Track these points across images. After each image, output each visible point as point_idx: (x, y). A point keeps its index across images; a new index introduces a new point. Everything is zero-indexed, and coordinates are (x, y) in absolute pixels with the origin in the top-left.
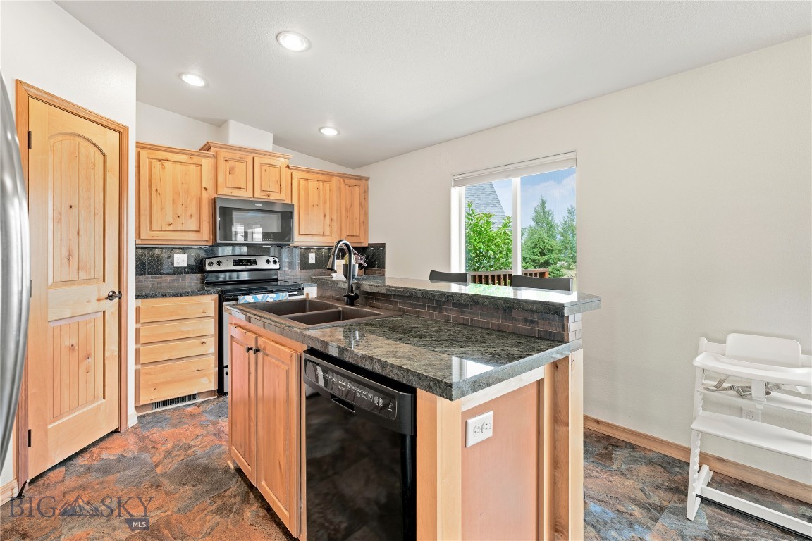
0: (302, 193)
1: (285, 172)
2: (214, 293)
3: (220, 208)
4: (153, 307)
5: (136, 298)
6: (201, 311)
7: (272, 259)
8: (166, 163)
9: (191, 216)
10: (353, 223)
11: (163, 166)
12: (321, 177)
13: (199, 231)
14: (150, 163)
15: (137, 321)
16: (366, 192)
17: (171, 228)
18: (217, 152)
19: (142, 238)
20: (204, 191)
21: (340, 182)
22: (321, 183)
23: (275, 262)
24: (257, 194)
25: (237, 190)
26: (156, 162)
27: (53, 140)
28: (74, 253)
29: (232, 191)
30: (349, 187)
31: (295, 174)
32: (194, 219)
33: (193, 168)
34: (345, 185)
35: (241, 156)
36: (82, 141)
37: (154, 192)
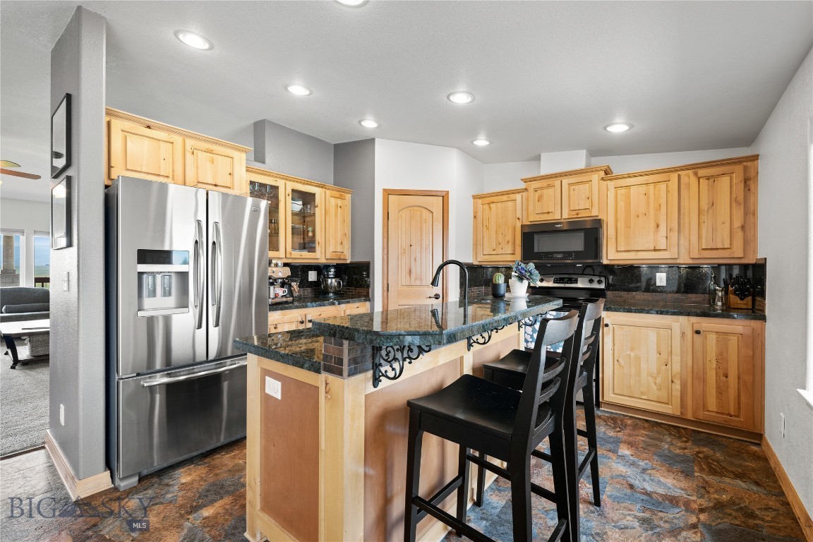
0: (621, 203)
1: (598, 185)
3: (527, 233)
7: (596, 279)
8: (492, 205)
9: (508, 242)
10: (714, 230)
11: (491, 208)
12: (652, 179)
13: (514, 254)
14: (483, 207)
17: (494, 253)
18: (528, 186)
19: (478, 261)
20: (517, 221)
21: (688, 177)
22: (652, 186)
23: (600, 282)
24: (565, 216)
25: (546, 215)
26: (486, 206)
27: (401, 213)
28: (413, 270)
29: (541, 216)
30: (708, 179)
31: (611, 184)
32: (510, 244)
33: (510, 204)
34: (699, 178)
35: (549, 183)
36: (418, 208)
37: (485, 228)
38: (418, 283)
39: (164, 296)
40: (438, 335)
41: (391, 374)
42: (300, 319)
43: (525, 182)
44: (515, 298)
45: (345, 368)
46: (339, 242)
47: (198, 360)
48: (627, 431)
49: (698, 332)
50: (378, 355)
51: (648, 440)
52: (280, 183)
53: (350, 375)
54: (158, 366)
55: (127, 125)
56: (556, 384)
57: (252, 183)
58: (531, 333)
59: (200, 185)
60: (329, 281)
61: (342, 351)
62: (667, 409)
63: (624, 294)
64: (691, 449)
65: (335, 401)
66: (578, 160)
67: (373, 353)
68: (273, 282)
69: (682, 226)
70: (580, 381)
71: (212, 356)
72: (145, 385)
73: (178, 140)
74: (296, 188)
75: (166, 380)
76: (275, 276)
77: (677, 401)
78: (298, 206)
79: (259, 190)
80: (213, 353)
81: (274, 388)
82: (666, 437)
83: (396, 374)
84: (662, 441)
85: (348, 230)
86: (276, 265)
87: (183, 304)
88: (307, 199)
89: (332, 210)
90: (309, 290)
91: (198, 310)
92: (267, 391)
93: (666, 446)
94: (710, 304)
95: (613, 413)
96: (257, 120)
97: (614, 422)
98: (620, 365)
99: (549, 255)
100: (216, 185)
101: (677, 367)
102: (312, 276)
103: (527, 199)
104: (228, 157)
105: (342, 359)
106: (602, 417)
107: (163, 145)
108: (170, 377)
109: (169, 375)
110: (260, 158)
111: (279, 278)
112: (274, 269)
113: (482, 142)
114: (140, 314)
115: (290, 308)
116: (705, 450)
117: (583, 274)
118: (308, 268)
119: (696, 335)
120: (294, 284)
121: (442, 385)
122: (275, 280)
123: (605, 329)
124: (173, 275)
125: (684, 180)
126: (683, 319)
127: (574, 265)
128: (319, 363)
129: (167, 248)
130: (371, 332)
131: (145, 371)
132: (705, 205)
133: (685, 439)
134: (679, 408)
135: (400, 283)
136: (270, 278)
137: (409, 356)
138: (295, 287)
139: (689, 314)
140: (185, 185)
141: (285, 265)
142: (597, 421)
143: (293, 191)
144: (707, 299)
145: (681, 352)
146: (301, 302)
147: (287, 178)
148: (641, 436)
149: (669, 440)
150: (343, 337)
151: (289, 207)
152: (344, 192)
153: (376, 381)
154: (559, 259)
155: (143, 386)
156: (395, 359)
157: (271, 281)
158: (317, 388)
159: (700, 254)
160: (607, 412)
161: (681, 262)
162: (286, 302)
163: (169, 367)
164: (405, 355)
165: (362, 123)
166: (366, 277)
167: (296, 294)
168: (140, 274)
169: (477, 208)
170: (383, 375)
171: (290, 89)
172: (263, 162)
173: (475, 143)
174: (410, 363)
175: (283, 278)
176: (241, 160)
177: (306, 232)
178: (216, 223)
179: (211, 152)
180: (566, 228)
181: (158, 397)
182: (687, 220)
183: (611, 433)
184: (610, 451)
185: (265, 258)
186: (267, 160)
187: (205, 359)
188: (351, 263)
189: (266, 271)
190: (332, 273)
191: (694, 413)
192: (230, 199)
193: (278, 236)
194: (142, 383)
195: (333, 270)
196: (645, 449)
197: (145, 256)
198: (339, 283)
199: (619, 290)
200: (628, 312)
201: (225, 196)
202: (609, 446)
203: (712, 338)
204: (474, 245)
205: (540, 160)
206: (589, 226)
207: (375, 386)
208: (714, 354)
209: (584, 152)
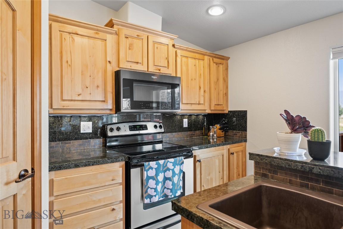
0: (184, 68)
1: (172, 50)
2: (122, 160)
3: (124, 79)
4: (66, 178)
5: (49, 171)
6: (111, 178)
7: (158, 125)
8: (75, 37)
9: (98, 86)
10: (219, 94)
11: (73, 40)
12: (197, 56)
13: (104, 101)
14: (61, 35)
15: (51, 194)
16: (227, 69)
17: (80, 98)
18: (118, 29)
19: (54, 107)
20: (108, 64)
22: (197, 61)
24: (151, 69)
25: (135, 64)
26: (67, 36)
29: (132, 65)
32: (100, 89)
33: (99, 42)
35: (138, 34)
99: (146, 104)
208: (236, 164)
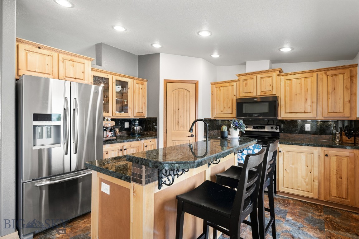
0: (288, 88)
7: (275, 127)
9: (229, 107)
10: (335, 102)
11: (220, 89)
13: (232, 114)
14: (216, 89)
17: (222, 113)
18: (240, 78)
19: (214, 117)
20: (234, 96)
21: (322, 75)
22: (303, 80)
23: (276, 129)
24: (259, 94)
25: (249, 93)
26: (218, 89)
27: (173, 92)
28: (180, 122)
29: (246, 94)
30: (332, 76)
31: (282, 78)
32: (230, 109)
33: (230, 87)
34: (327, 76)
35: (251, 77)
36: (182, 90)
37: (217, 100)
38: (182, 129)
39: (48, 138)
40: (192, 163)
41: (168, 183)
42: (120, 149)
43: (238, 76)
44: (232, 139)
45: (144, 180)
46: (141, 107)
47: (66, 171)
48: (291, 207)
49: (327, 155)
50: (161, 173)
51: (301, 211)
52: (110, 77)
53: (146, 184)
54: (44, 175)
55: (28, 47)
56: (253, 187)
57: (94, 76)
58: (241, 155)
59: (67, 78)
60: (136, 128)
61: (142, 171)
62: (311, 195)
63: (289, 135)
64: (323, 216)
65: (138, 198)
66: (265, 65)
67: (158, 172)
68: (105, 129)
69: (319, 100)
70: (266, 183)
71: (73, 169)
72: (37, 185)
73: (55, 54)
74: (118, 79)
75: (48, 183)
76: (107, 126)
77: (316, 191)
78: (119, 88)
79: (98, 80)
80: (74, 167)
81: (106, 189)
82: (310, 210)
83: (170, 183)
84: (308, 212)
85: (145, 101)
86: (107, 120)
87: (57, 142)
88: (124, 84)
89: (137, 91)
90: (125, 132)
91: (65, 145)
92: (102, 190)
93: (311, 215)
94: (333, 140)
95: (283, 197)
96: (97, 43)
97: (284, 202)
98: (287, 172)
99: (250, 114)
100: (75, 78)
101: (316, 173)
102: (127, 125)
103: (239, 85)
104: (82, 63)
105: (142, 176)
106: (278, 199)
107: (47, 57)
108: (50, 181)
109: (50, 180)
110: (99, 63)
111: (109, 127)
112: (107, 122)
113: (215, 55)
114: (35, 148)
115: (115, 143)
116: (330, 216)
117: (268, 124)
118: (124, 121)
119: (326, 157)
120: (117, 130)
121: (194, 186)
122: (107, 128)
123: (279, 153)
124: (52, 126)
125: (320, 76)
126: (319, 148)
127: (263, 120)
128: (130, 177)
129: (49, 113)
130: (157, 162)
131: (37, 178)
132: (330, 90)
133: (320, 211)
134: (317, 194)
135: (173, 129)
136: (104, 127)
137: (177, 173)
138: (117, 131)
139: (322, 146)
140: (59, 79)
141: (112, 120)
142: (275, 201)
143: (116, 80)
144: (331, 138)
145: (318, 166)
146: (121, 139)
147: (113, 74)
148: (298, 209)
149: (312, 211)
150: (142, 164)
151: (114, 89)
152: (144, 81)
153: (160, 186)
154: (255, 117)
155: (36, 186)
156: (170, 175)
157: (105, 128)
158: (128, 190)
159: (328, 115)
160: (280, 196)
161: (318, 119)
162: (113, 140)
163: (50, 175)
164: (175, 173)
165: (153, 45)
166: (155, 125)
167: (118, 135)
168: (35, 127)
169: (213, 90)
170: (163, 183)
171: (115, 28)
172: (101, 65)
173: (212, 56)
174: (178, 177)
175: (111, 127)
176: (88, 65)
177: (123, 102)
178: (75, 99)
179: (73, 61)
180: (259, 100)
181: (44, 191)
182: (321, 97)
183: (282, 208)
184: (282, 217)
185: (101, 117)
186: (103, 64)
187: (69, 171)
188: (147, 118)
189: (102, 123)
190: (137, 124)
191: (325, 197)
192: (83, 86)
193: (108, 104)
194: (35, 184)
195: (137, 122)
196: (299, 216)
197: (37, 117)
198: (141, 129)
199: (286, 133)
200: (291, 144)
201: (80, 84)
202: (281, 215)
203: (334, 159)
204: (211, 109)
205: (246, 65)
206: (271, 100)
207: (159, 188)
208: (335, 167)
209: (268, 61)
